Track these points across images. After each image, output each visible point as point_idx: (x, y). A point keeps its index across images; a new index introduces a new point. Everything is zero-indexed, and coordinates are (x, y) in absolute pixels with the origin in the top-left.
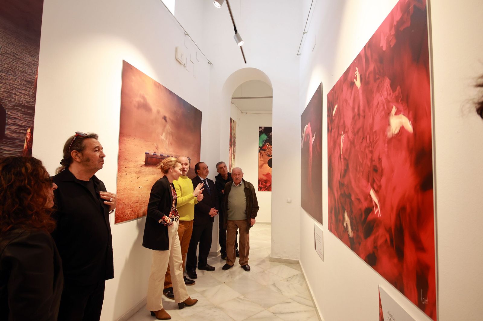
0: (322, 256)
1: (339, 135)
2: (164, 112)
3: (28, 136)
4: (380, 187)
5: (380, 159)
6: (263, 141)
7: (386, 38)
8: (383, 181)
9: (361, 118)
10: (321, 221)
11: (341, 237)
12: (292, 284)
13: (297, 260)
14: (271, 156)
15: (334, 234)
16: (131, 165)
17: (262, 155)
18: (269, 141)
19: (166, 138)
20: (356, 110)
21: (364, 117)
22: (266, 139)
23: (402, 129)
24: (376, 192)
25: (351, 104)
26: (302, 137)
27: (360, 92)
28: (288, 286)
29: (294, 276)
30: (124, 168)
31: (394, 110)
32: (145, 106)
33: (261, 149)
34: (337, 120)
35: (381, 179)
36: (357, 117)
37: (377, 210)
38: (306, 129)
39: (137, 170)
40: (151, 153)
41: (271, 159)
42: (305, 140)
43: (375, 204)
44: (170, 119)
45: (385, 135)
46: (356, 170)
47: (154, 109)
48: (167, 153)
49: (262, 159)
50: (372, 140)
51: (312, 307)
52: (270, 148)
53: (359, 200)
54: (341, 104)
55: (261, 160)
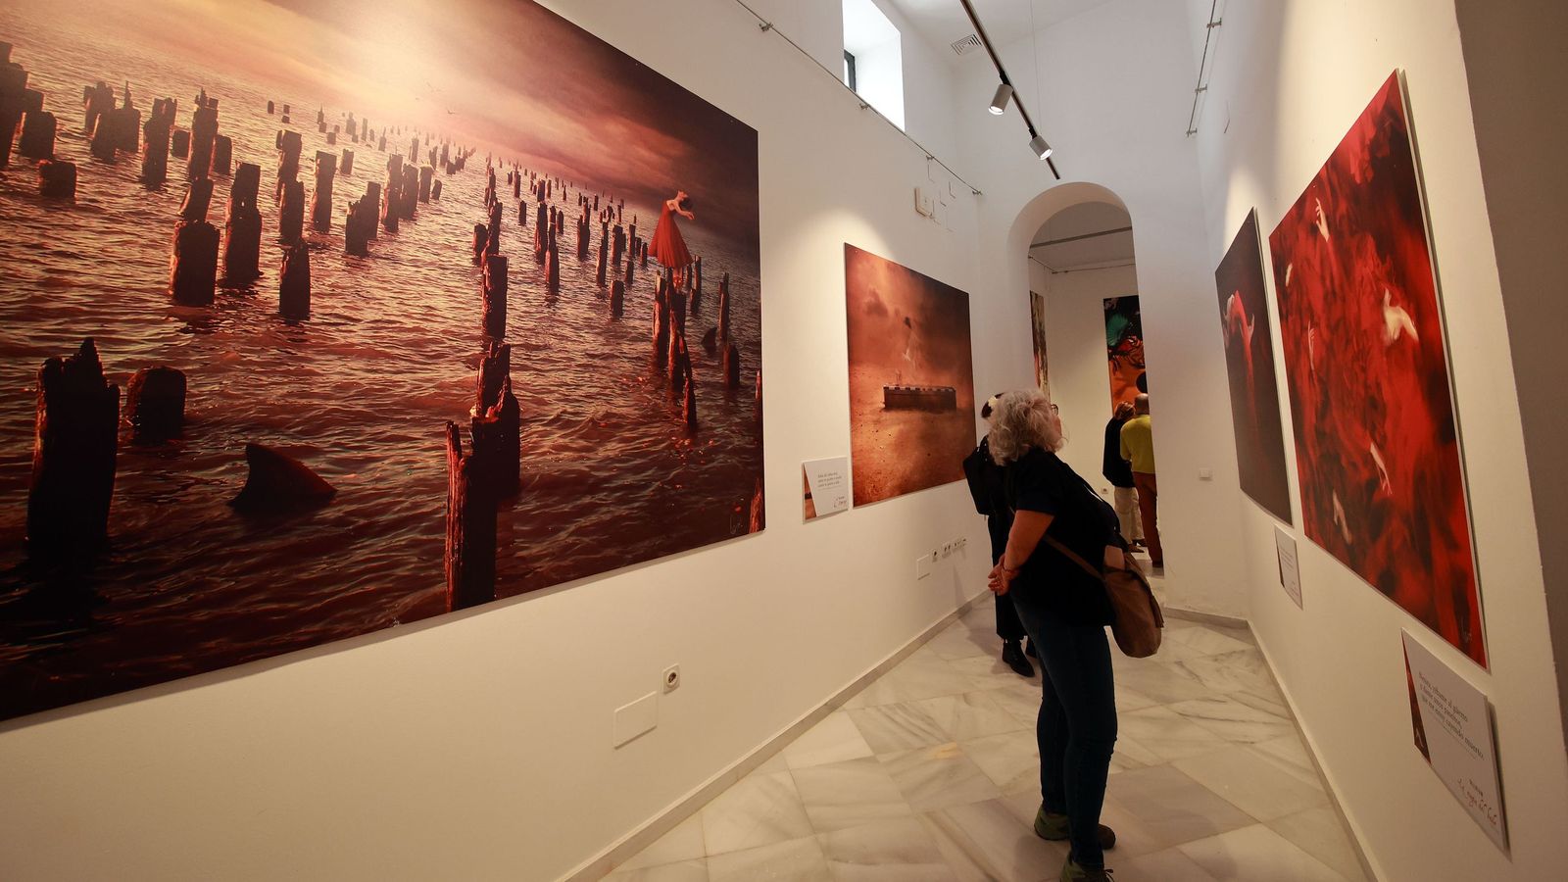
0: (1298, 598)
1: (1304, 330)
2: (905, 312)
3: (758, 382)
4: (1385, 437)
5: (1378, 385)
6: (1118, 333)
7: (1357, 162)
8: (1388, 426)
9: (1339, 302)
10: (1287, 519)
11: (1331, 549)
12: (1228, 668)
13: (1243, 619)
14: (1144, 367)
15: (1317, 542)
16: (867, 409)
17: (1120, 367)
18: (1135, 328)
19: (912, 358)
20: (1328, 282)
21: (1344, 300)
22: (1127, 326)
23: (1403, 331)
24: (1380, 448)
25: (1318, 269)
26: (1224, 322)
27: (1331, 249)
28: (1218, 670)
29: (1234, 652)
30: (858, 417)
31: (1387, 297)
32: (878, 309)
33: (1114, 352)
34: (1295, 293)
35: (1384, 423)
36: (1330, 297)
37: (1386, 483)
38: (1232, 305)
39: (875, 418)
40: (892, 387)
41: (1145, 373)
42: (1233, 331)
43: (1381, 470)
44: (915, 320)
45: (1381, 341)
46: (1343, 404)
47: (890, 308)
48: (915, 383)
49: (1119, 375)
50: (1361, 347)
51: (1286, 718)
52: (1140, 348)
53: (1354, 464)
54: (1299, 264)
55: (1117, 379)
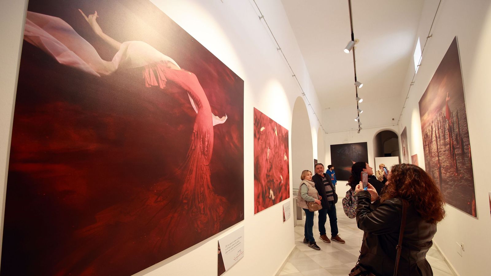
24: (282, 176)
46: (276, 168)
